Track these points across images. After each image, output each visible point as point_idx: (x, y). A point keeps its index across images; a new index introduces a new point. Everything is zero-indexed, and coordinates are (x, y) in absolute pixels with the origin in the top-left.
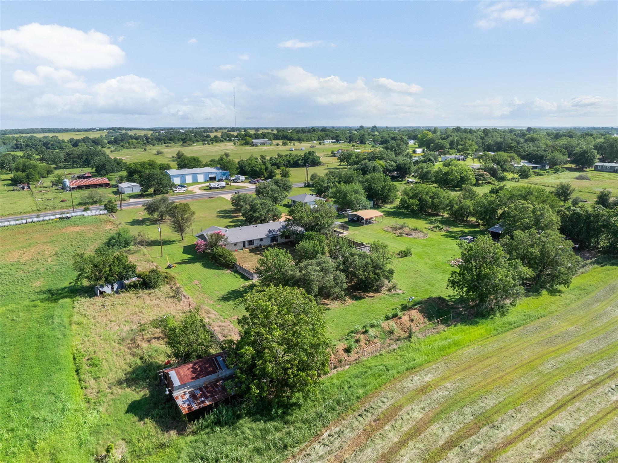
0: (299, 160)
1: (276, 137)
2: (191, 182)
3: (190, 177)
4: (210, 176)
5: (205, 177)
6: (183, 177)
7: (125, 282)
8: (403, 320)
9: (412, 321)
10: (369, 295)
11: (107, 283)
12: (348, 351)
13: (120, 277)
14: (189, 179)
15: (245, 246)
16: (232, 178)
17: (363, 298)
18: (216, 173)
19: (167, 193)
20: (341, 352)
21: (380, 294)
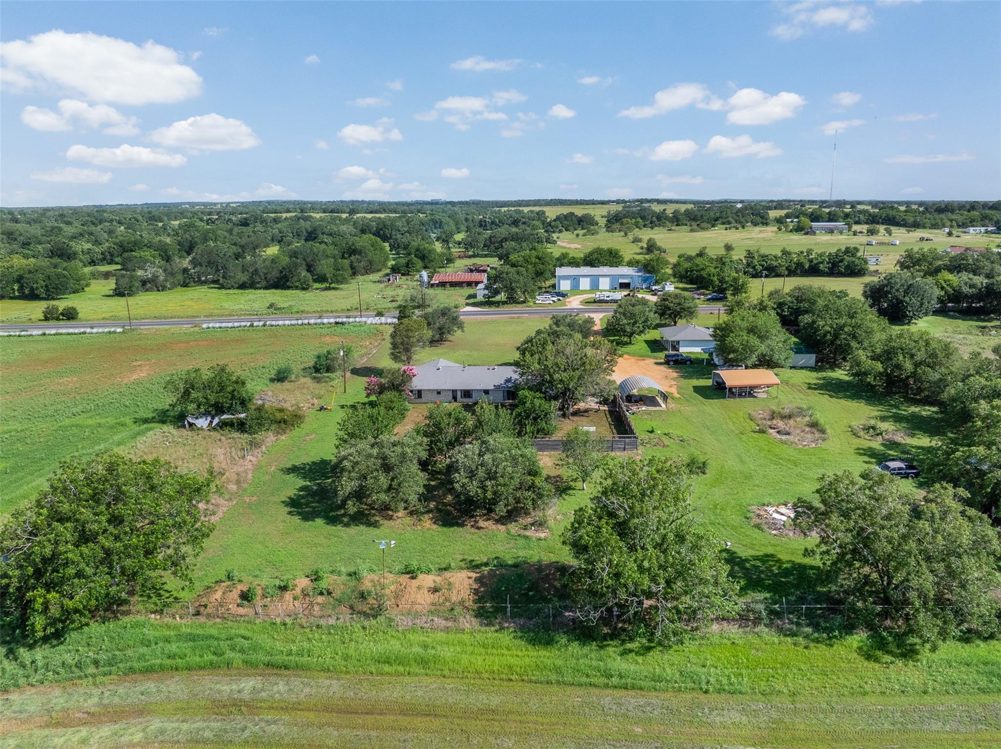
0: (822, 263)
1: (873, 220)
2: (588, 288)
3: (588, 280)
4: (621, 281)
5: (611, 283)
6: (575, 280)
7: (225, 416)
8: (415, 583)
9: (435, 590)
10: (481, 523)
11: (206, 414)
12: (245, 596)
13: (219, 409)
14: (585, 284)
15: (455, 398)
16: (654, 288)
17: (462, 525)
18: (632, 277)
19: (524, 302)
20: (235, 594)
21: (502, 528)
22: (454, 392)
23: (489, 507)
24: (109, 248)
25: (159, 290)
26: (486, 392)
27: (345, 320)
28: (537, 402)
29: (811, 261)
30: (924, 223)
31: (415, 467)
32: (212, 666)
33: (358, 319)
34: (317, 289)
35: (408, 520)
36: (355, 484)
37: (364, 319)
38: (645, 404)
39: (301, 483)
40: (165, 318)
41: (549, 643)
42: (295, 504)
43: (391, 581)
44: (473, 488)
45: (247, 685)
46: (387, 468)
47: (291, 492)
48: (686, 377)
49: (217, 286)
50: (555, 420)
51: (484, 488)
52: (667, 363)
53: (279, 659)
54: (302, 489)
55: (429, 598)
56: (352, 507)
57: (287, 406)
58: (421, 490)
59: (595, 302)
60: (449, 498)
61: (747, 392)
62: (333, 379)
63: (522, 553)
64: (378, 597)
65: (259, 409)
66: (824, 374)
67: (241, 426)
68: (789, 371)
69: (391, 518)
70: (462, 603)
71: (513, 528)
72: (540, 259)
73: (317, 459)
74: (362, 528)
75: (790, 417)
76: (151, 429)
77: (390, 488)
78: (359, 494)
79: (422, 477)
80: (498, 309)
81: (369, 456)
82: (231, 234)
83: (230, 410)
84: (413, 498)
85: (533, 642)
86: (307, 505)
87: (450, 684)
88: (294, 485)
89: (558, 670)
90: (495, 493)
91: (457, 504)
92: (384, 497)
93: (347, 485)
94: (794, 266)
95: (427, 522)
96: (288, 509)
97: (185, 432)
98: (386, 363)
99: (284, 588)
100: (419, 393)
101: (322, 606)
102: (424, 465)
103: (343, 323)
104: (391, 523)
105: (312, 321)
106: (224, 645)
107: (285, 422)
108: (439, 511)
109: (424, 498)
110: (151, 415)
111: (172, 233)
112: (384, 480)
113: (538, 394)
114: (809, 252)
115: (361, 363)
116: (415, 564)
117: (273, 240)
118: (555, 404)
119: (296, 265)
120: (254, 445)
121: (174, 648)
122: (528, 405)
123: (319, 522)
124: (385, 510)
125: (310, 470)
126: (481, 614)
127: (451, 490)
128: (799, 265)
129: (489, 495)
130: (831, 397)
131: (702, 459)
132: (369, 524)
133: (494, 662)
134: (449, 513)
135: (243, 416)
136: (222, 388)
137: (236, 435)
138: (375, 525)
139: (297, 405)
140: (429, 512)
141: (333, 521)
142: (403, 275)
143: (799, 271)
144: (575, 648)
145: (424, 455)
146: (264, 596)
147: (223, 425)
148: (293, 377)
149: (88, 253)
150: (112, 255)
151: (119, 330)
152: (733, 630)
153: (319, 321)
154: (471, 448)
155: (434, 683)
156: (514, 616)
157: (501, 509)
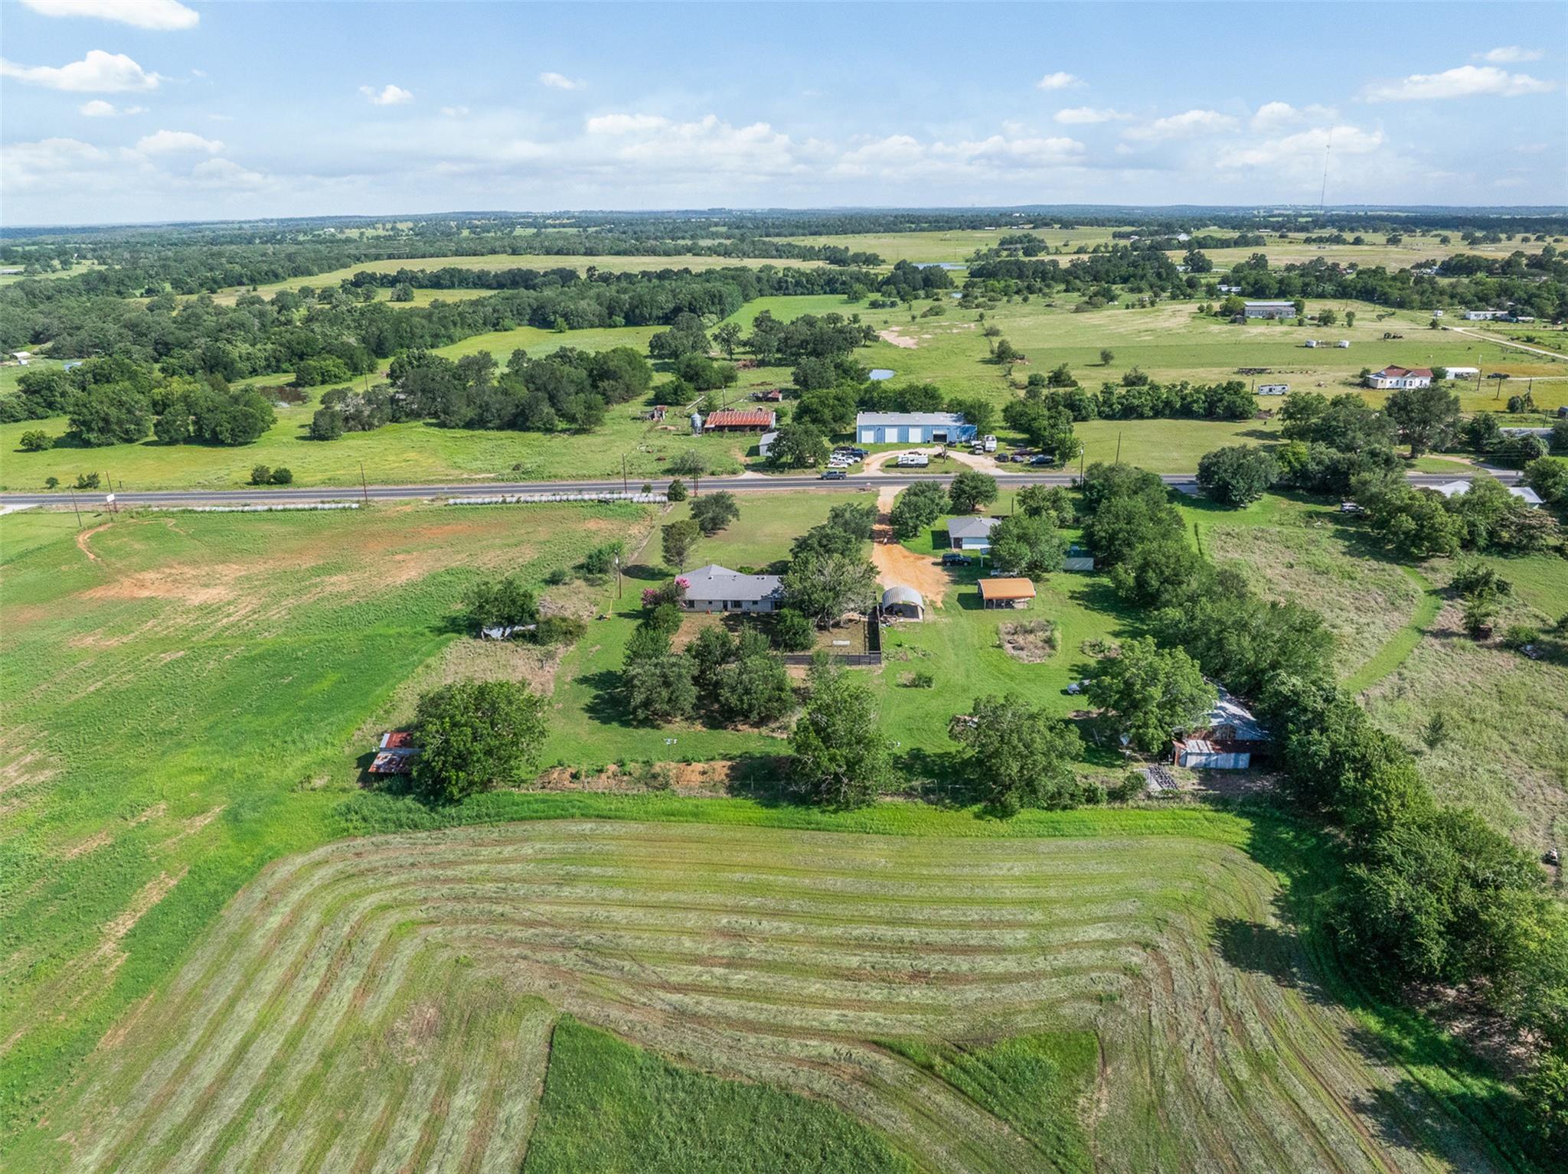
0: (1197, 401)
2: (893, 444)
3: (895, 430)
4: (935, 433)
5: (924, 435)
6: (880, 431)
7: (517, 628)
8: (690, 768)
9: (704, 773)
10: (740, 727)
11: (499, 625)
12: (575, 776)
13: (511, 621)
14: (891, 435)
15: (725, 607)
16: (973, 443)
17: (725, 728)
18: (948, 428)
19: (813, 466)
20: (567, 775)
21: (756, 730)
22: (725, 603)
23: (745, 715)
24: (275, 351)
25: (364, 429)
26: (755, 602)
27: (608, 496)
28: (796, 620)
29: (1183, 398)
30: (1411, 302)
31: (688, 682)
32: (563, 817)
33: (623, 496)
34: (563, 431)
35: (684, 724)
36: (643, 696)
37: (629, 495)
38: (904, 616)
39: (595, 692)
40: (396, 483)
41: (776, 807)
42: (592, 710)
43: (673, 768)
44: (734, 701)
45: (588, 826)
46: (667, 684)
47: (588, 700)
48: (954, 582)
49: (434, 421)
50: (814, 634)
51: (741, 701)
52: (943, 564)
53: (605, 813)
54: (596, 697)
55: (700, 778)
56: (641, 714)
57: (567, 614)
58: (694, 701)
59: (897, 466)
60: (716, 706)
61: (1008, 603)
62: (606, 582)
63: (769, 749)
64: (666, 776)
65: (548, 622)
66: (1097, 580)
67: (533, 638)
68: (1063, 574)
69: (670, 722)
70: (721, 782)
71: (764, 731)
72: (839, 400)
73: (604, 670)
74: (649, 730)
75: (1031, 632)
76: (449, 640)
77: (670, 700)
78: (646, 704)
79: (695, 690)
80: (782, 476)
81: (654, 675)
82: (430, 321)
83: (521, 622)
84: (688, 707)
85: (767, 806)
86: (603, 711)
87: (712, 827)
88: (588, 695)
89: (780, 820)
90: (750, 705)
91: (721, 712)
92: (666, 707)
93: (638, 698)
94: (1161, 405)
95: (698, 727)
96: (587, 715)
97: (481, 642)
98: (656, 561)
99: (600, 771)
100: (691, 603)
101: (628, 783)
102: (696, 680)
103: (606, 502)
104: (670, 726)
105: (572, 497)
106: (567, 805)
107: (571, 633)
108: (709, 717)
109: (696, 707)
110: (442, 624)
111: (352, 325)
112: (665, 694)
113: (797, 612)
114: (1184, 385)
115: (631, 560)
116: (690, 756)
117: (485, 324)
118: (812, 622)
119: (537, 400)
120: (550, 656)
121: (536, 806)
122: (788, 623)
123: (615, 724)
124: (666, 716)
125: (600, 681)
126: (732, 790)
127: (718, 701)
128: (1168, 403)
129: (745, 706)
130: (1087, 608)
131: (928, 674)
132: (653, 727)
133: (741, 815)
134: (715, 718)
135: (532, 627)
136: (513, 602)
137: (530, 646)
138: (658, 727)
139: (576, 613)
140: (700, 717)
141: (626, 724)
142: (670, 404)
143: (1167, 412)
144: (791, 808)
145: (696, 673)
146: (587, 777)
147: (515, 636)
148: (567, 579)
149: (248, 359)
150: (278, 361)
151: (354, 506)
152: (900, 800)
153: (579, 497)
154: (733, 666)
155: (702, 826)
156: (756, 789)
157: (754, 716)
